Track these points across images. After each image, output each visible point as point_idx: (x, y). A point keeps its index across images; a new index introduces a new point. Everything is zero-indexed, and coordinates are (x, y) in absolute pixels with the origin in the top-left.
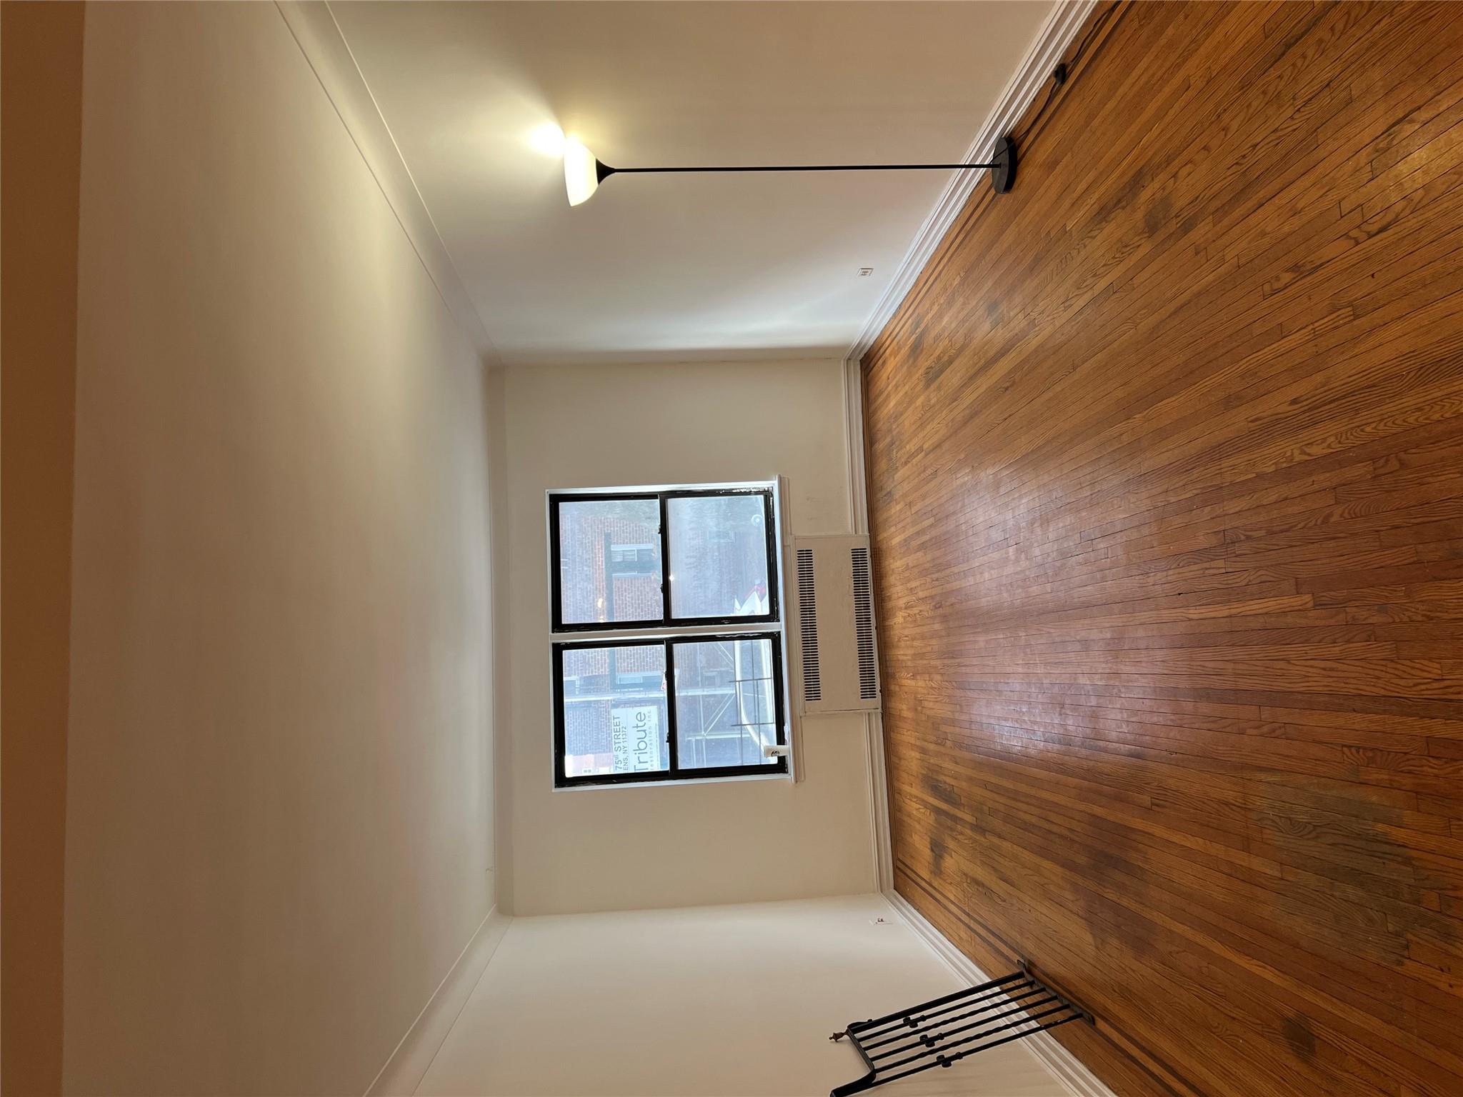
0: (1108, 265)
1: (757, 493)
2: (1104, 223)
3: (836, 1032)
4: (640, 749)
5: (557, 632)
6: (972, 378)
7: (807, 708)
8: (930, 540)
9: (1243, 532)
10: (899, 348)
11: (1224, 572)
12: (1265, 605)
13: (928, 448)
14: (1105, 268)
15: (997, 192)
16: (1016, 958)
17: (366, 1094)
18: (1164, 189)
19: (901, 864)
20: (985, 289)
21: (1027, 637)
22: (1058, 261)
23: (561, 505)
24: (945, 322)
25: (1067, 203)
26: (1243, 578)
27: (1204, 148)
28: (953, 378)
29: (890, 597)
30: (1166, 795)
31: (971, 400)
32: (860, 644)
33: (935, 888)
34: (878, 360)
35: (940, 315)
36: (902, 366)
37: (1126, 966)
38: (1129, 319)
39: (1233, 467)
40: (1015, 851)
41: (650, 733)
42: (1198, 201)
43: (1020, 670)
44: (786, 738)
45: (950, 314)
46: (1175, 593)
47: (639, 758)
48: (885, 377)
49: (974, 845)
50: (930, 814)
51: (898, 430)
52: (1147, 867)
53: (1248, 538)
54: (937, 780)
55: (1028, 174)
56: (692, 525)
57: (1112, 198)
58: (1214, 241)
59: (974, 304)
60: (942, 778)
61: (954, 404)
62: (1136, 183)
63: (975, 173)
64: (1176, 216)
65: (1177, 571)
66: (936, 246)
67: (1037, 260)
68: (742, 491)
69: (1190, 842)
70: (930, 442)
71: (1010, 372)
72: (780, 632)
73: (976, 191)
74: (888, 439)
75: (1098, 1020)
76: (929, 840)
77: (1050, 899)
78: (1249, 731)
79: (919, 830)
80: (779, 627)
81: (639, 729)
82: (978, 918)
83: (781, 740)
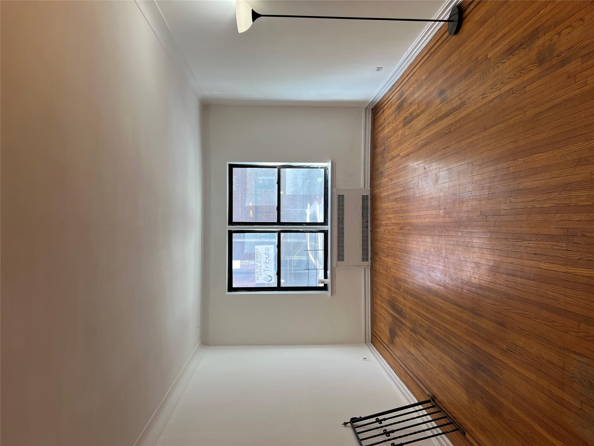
0: (511, 78)
1: (321, 168)
2: (511, 55)
3: (345, 422)
4: (266, 262)
5: (230, 225)
6: (428, 126)
7: (338, 264)
8: (400, 198)
9: (580, 232)
10: (391, 105)
11: (566, 249)
12: (590, 272)
13: (402, 155)
14: (508, 80)
15: (450, 34)
16: (428, 393)
17: (134, 445)
18: (551, 40)
19: (374, 333)
20: (439, 83)
21: (446, 254)
22: (481, 73)
23: (234, 169)
24: (416, 96)
25: (490, 43)
26: (577, 255)
27: (581, 19)
28: (419, 123)
29: (378, 219)
30: (516, 348)
31: (427, 136)
32: (363, 237)
33: (390, 349)
34: (381, 110)
35: (413, 93)
36: (392, 114)
37: (485, 417)
38: (521, 108)
39: (578, 196)
40: (431, 347)
41: (271, 256)
42: (573, 49)
43: (441, 268)
44: (328, 276)
45: (419, 93)
46: (532, 253)
47: (266, 265)
48: (383, 118)
49: (410, 337)
50: (390, 317)
51: (387, 144)
52: (500, 377)
53: (584, 236)
54: (395, 304)
55: (467, 26)
56: (291, 181)
57: (518, 43)
58: (581, 72)
59: (432, 90)
60: (396, 303)
61: (417, 137)
62: (533, 36)
63: (438, 24)
64: (558, 56)
65: (535, 242)
66: (414, 58)
67: (469, 72)
68: (315, 167)
69: (527, 374)
70: (404, 152)
71: (449, 126)
72: (328, 230)
73: (438, 32)
74: (383, 148)
75: (467, 434)
76: (389, 327)
77: (447, 373)
78: (570, 332)
79: (384, 322)
80: (328, 228)
81: (266, 254)
82: (411, 369)
83: (326, 277)
